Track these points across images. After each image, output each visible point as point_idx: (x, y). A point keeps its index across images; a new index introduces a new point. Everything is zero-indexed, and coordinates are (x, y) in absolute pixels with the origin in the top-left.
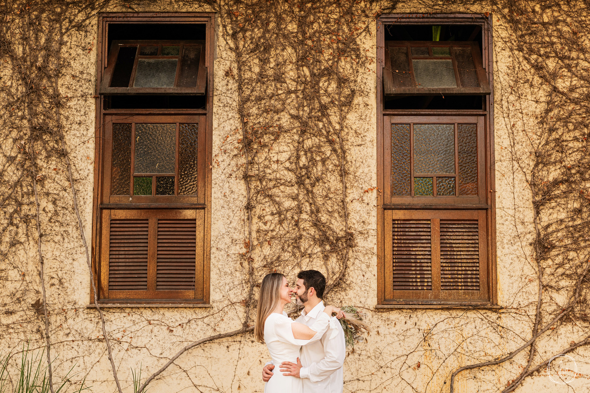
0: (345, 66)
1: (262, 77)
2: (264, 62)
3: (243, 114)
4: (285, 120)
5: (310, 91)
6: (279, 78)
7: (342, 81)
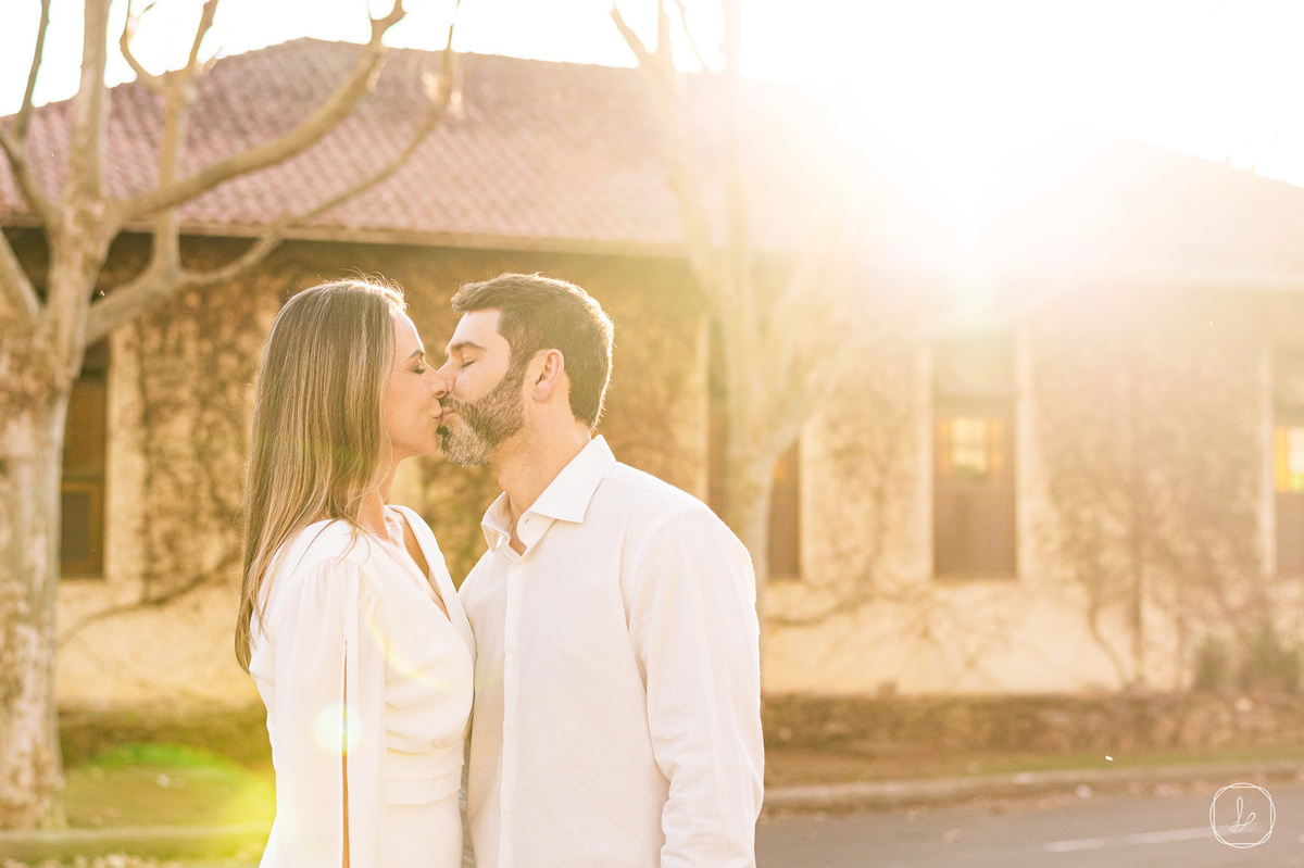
0: (245, 342)
1: (162, 351)
2: (164, 334)
3: (143, 388)
4: (184, 394)
5: (210, 366)
6: (179, 351)
7: (243, 357)
